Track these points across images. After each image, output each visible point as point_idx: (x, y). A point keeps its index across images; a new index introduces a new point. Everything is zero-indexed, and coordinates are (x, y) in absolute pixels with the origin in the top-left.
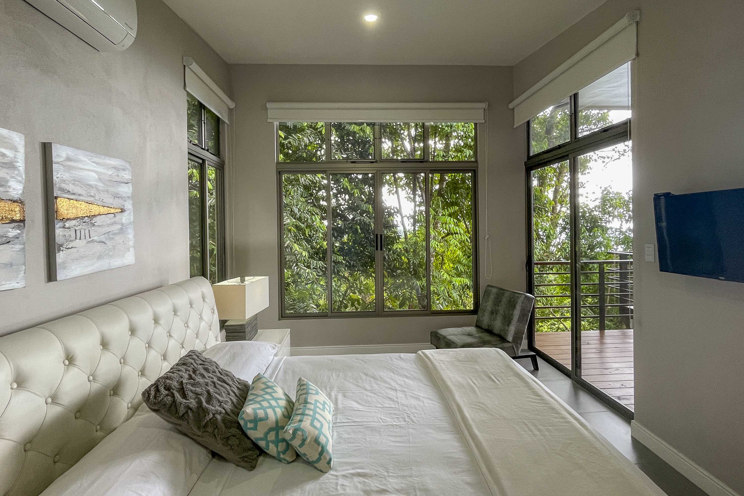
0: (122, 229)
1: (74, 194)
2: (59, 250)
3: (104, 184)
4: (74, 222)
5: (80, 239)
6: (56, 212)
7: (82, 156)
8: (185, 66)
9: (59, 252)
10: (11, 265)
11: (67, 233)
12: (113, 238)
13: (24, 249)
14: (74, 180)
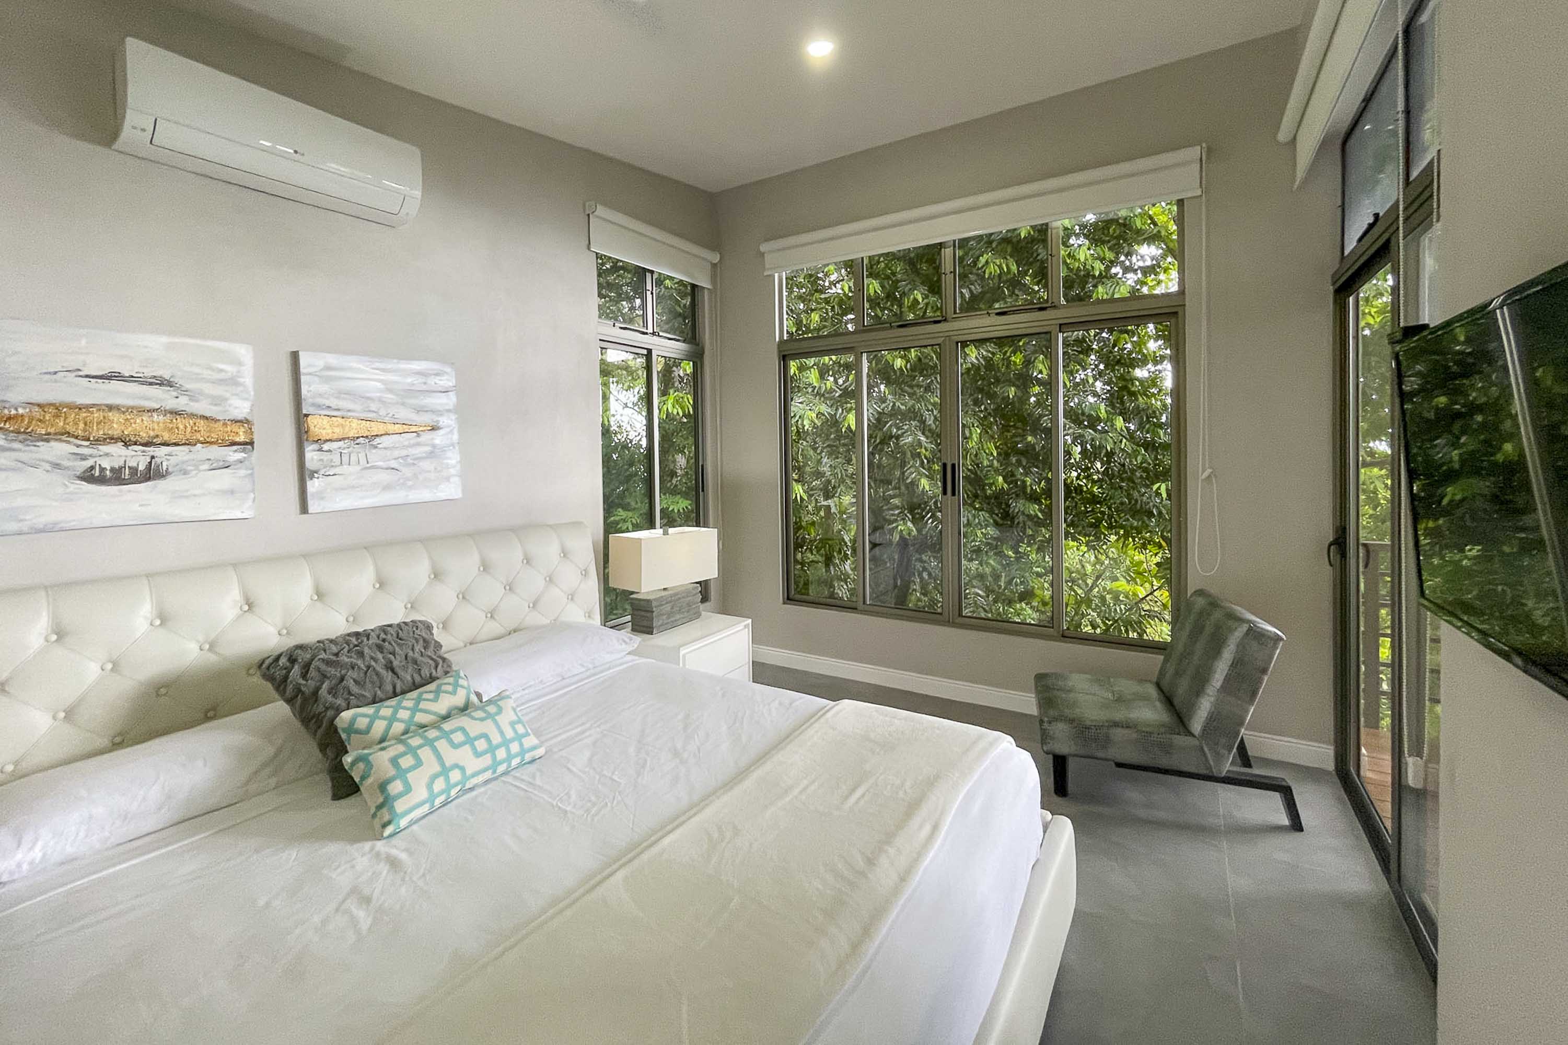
0: (432, 452)
1: (338, 410)
2: (312, 477)
3: (397, 395)
4: (335, 445)
5: (349, 464)
6: (306, 432)
7: (353, 362)
8: (589, 215)
9: (311, 479)
10: (232, 492)
11: (326, 457)
12: (414, 464)
13: (252, 474)
14: (340, 393)
